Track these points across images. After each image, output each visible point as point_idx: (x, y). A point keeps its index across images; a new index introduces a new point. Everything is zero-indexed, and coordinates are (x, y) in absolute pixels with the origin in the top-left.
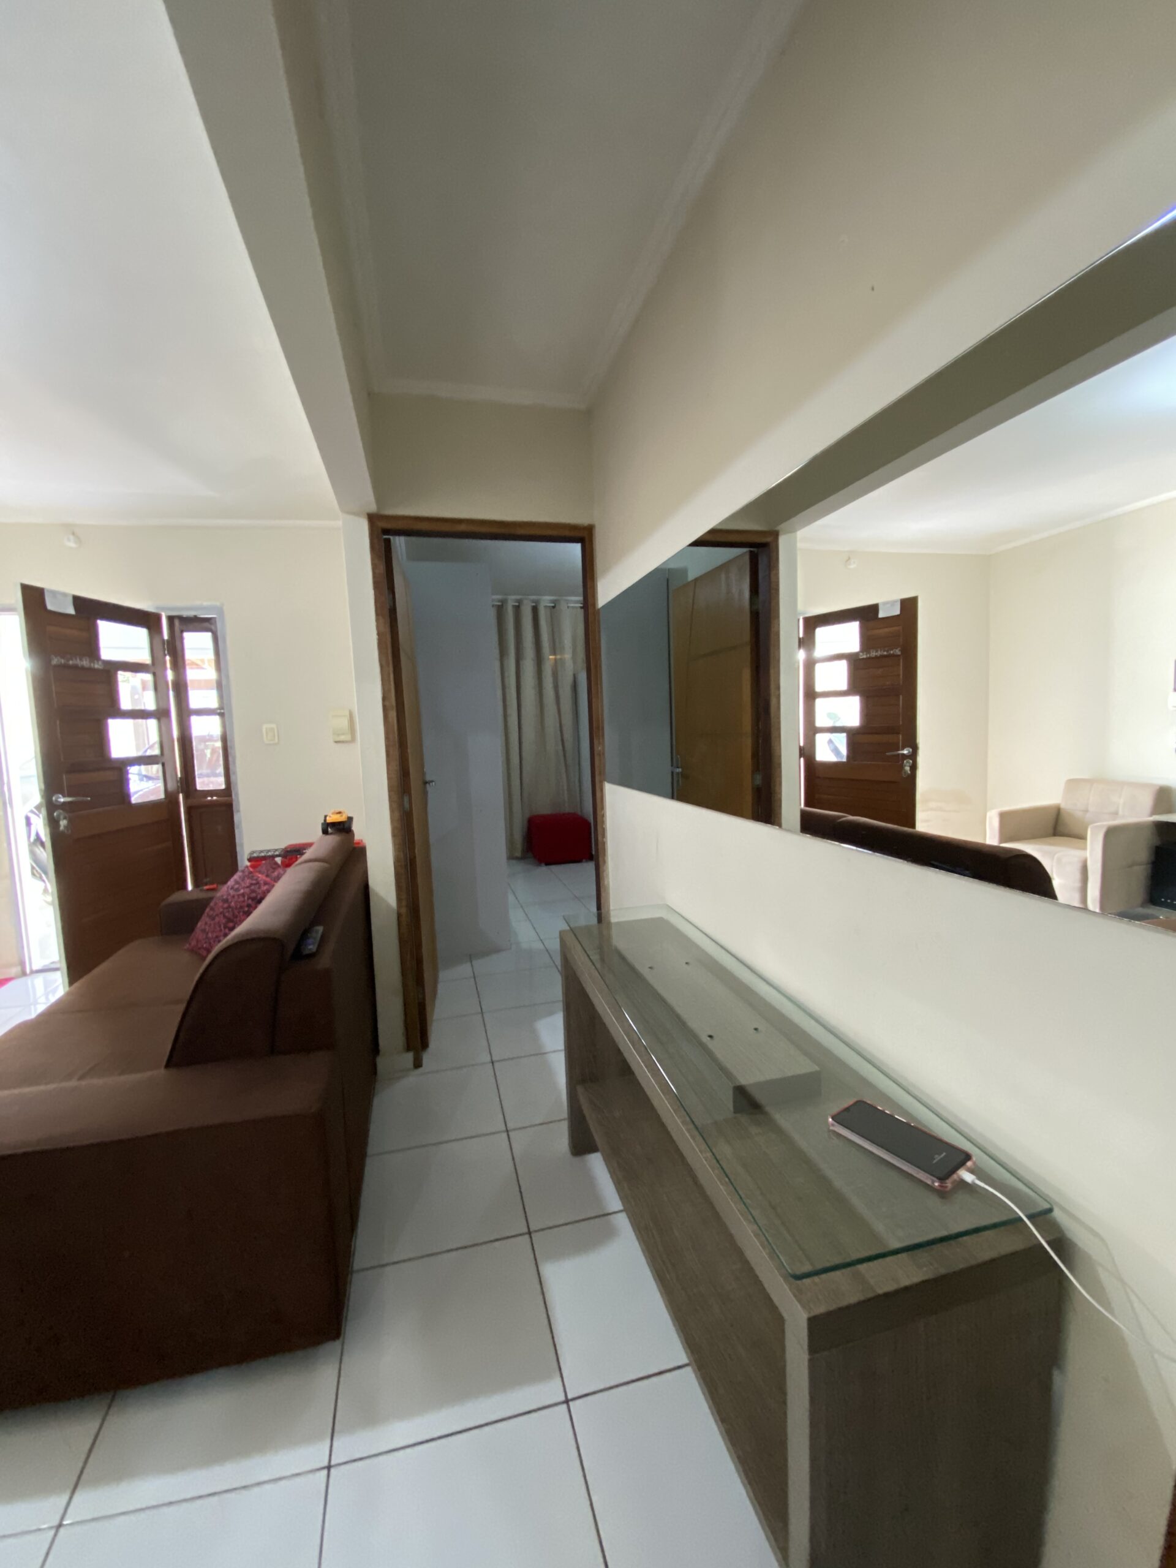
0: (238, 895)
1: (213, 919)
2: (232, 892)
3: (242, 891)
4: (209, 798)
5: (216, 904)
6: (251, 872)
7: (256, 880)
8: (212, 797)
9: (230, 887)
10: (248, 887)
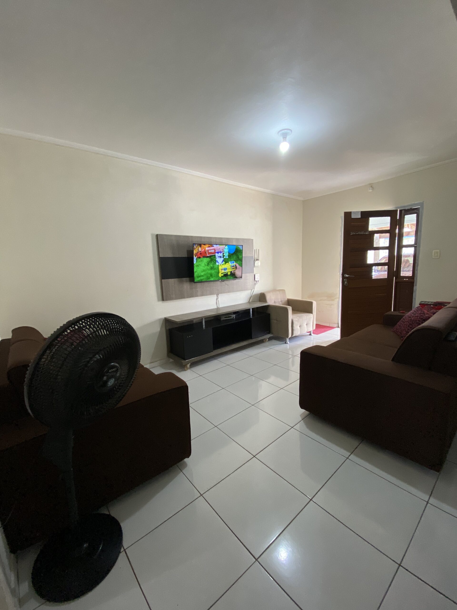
0: (415, 316)
1: (404, 323)
2: (413, 315)
3: (417, 315)
4: (405, 279)
5: (405, 318)
6: (421, 309)
7: (423, 312)
8: (406, 279)
9: (412, 313)
10: (420, 314)
